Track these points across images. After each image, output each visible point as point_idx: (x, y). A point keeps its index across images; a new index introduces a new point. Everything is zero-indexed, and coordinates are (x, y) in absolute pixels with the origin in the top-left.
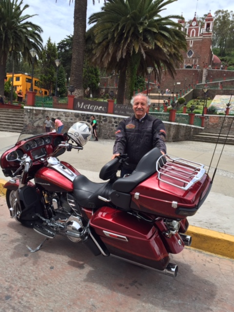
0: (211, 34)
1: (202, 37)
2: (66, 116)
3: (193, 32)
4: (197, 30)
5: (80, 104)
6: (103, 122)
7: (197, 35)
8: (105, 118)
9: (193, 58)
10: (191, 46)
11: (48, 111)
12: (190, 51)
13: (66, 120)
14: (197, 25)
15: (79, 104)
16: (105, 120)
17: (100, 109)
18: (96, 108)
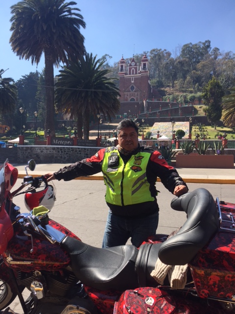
0: (147, 72)
1: (140, 75)
2: (46, 150)
3: (133, 71)
4: (136, 69)
5: (55, 141)
6: (71, 152)
8: (72, 149)
9: (135, 91)
10: (133, 82)
11: (34, 147)
12: (132, 86)
13: (47, 152)
14: (135, 65)
17: (69, 143)
18: (66, 143)
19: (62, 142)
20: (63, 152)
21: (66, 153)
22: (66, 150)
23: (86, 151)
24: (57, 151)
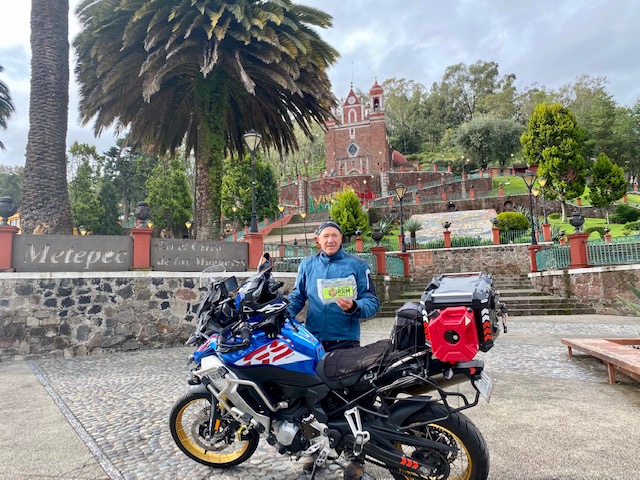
0: (382, 114)
1: (368, 121)
3: (352, 114)
4: (358, 110)
5: (39, 250)
6: (119, 299)
7: (359, 119)
8: (123, 286)
9: (359, 157)
10: (353, 137)
12: (353, 146)
14: (357, 103)
15: (32, 252)
16: (127, 293)
17: (107, 259)
18: (92, 259)
19: (73, 255)
20: (76, 306)
21: (89, 307)
22: (89, 290)
23: (195, 290)
24: (43, 300)
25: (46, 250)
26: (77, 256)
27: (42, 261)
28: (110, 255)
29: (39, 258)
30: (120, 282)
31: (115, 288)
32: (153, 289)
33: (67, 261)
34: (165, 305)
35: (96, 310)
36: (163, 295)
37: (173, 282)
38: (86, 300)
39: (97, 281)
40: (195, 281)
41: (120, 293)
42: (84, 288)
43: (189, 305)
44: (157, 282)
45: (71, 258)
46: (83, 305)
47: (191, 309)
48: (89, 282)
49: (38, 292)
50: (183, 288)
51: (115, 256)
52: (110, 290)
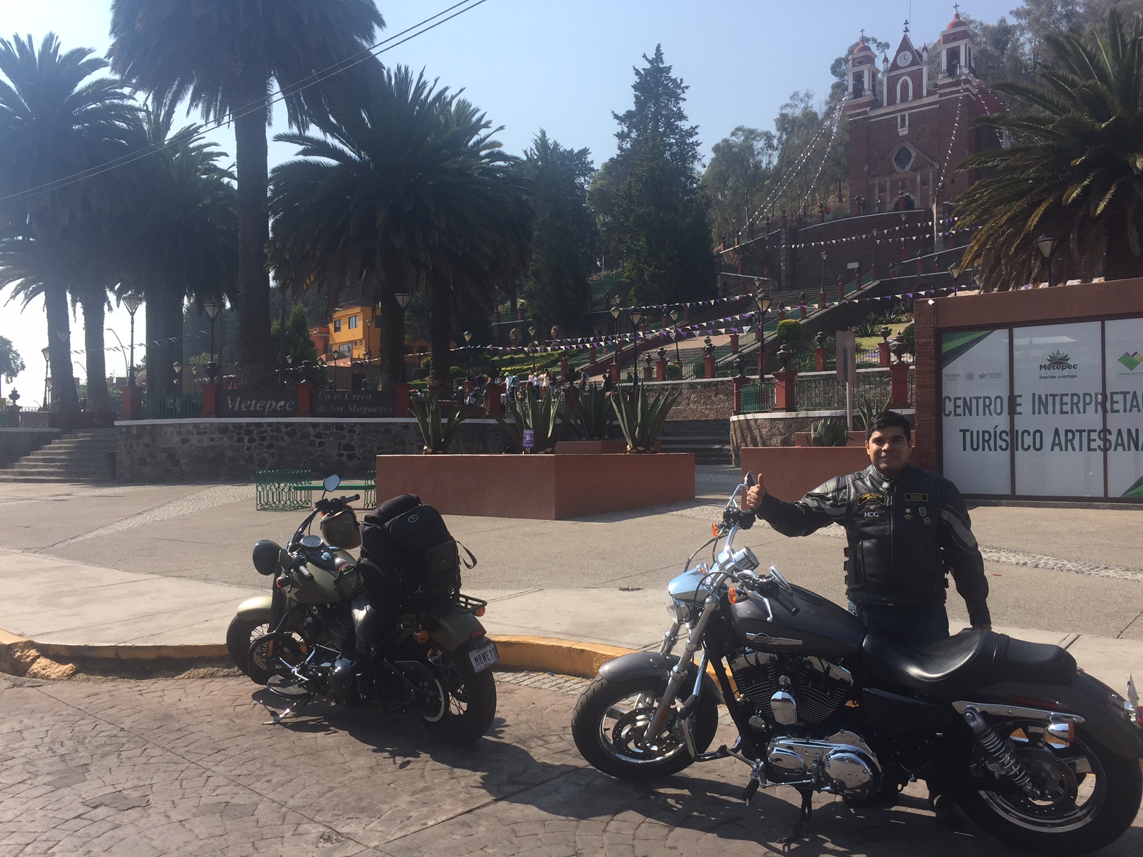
2: (199, 433)
3: (905, 86)
5: (234, 401)
6: (287, 438)
7: (918, 95)
8: (289, 429)
10: (903, 132)
12: (903, 149)
13: (200, 441)
14: (913, 63)
15: (230, 402)
16: (292, 434)
17: (280, 407)
18: (270, 407)
19: (256, 403)
20: (258, 442)
21: (266, 443)
22: (266, 431)
23: (345, 432)
24: (236, 438)
25: (239, 399)
26: (258, 405)
27: (236, 408)
28: (282, 403)
29: (234, 407)
30: (287, 425)
31: (284, 430)
32: (311, 430)
33: (252, 409)
34: (321, 444)
35: (270, 446)
36: (319, 436)
37: (326, 425)
38: (264, 439)
39: (270, 424)
40: (345, 425)
41: (287, 433)
42: (263, 429)
43: (340, 444)
44: (314, 425)
45: (255, 407)
46: (262, 442)
47: (342, 447)
48: (265, 425)
49: (233, 432)
50: (335, 430)
51: (285, 404)
52: (281, 432)
